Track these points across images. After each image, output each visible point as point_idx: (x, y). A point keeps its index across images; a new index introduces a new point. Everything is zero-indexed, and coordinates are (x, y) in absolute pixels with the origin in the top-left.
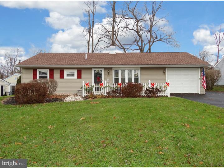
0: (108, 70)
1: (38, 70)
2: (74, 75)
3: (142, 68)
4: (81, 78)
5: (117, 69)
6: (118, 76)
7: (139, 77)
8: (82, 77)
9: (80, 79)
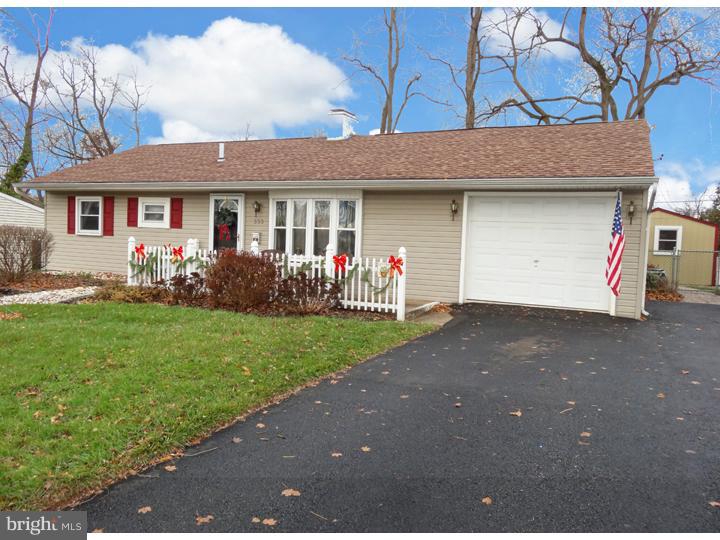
0: (253, 201)
1: (77, 198)
2: (162, 215)
3: (368, 194)
4: (180, 227)
5: (281, 198)
6: (284, 225)
7: (358, 228)
8: (184, 222)
9: (179, 230)
